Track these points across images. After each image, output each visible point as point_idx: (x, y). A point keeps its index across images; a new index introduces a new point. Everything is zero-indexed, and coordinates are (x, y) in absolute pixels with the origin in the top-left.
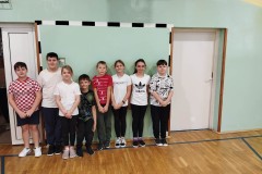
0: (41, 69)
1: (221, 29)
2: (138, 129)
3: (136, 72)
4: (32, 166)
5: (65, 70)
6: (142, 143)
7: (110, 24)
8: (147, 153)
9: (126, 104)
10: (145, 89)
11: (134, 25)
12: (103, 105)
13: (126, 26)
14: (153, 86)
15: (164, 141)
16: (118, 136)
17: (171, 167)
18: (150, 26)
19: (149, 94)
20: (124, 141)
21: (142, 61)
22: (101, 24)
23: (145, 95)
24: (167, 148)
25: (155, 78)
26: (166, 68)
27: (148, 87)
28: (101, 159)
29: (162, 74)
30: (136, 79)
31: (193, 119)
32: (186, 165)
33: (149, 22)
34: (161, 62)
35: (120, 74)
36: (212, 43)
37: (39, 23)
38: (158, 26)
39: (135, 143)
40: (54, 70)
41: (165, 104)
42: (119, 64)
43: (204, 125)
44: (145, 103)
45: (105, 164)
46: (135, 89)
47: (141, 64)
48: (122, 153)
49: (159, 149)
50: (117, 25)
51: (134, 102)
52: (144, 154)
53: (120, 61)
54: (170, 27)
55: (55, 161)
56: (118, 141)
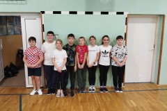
0: (44, 41)
1: (161, 15)
2: (103, 81)
3: (103, 43)
4: (38, 101)
5: (58, 42)
6: (106, 90)
7: (87, 13)
8: (109, 97)
9: (96, 64)
10: (108, 55)
11: (102, 13)
12: (81, 64)
13: (97, 14)
14: (113, 53)
15: (120, 89)
16: (90, 85)
17: (125, 106)
18: (112, 14)
19: (111, 58)
20: (94, 88)
21: (107, 36)
22: (81, 13)
23: (108, 59)
24: (122, 94)
25: (115, 48)
26: (123, 41)
27: (111, 54)
28: (80, 99)
29: (120, 45)
30: (103, 48)
31: (140, 75)
32: (135, 105)
33: (112, 11)
34: (119, 37)
35: (93, 45)
36: (154, 25)
37: (43, 12)
38: (118, 13)
39: (101, 90)
40: (51, 42)
41: (121, 65)
42: (92, 39)
43: (148, 80)
44: (108, 64)
45: (82, 102)
46: (102, 55)
47: (106, 38)
48: (93, 95)
49: (117, 94)
50: (91, 13)
51: (101, 63)
52: (107, 97)
53: (93, 37)
54: (126, 14)
55: (51, 99)
56: (90, 88)
